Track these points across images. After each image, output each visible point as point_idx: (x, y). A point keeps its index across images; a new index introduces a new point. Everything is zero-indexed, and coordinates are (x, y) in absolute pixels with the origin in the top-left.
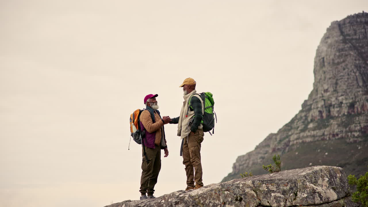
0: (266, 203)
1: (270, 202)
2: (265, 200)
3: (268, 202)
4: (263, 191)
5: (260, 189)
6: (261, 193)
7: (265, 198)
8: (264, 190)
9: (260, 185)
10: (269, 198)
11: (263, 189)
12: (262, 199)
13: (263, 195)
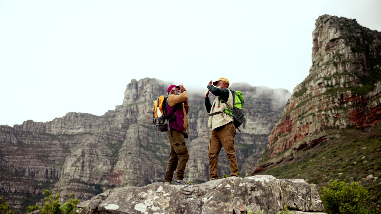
0: (292, 205)
1: (297, 204)
2: (291, 202)
3: (295, 204)
4: (288, 192)
5: (286, 189)
6: (286, 193)
7: (291, 200)
8: (291, 191)
9: (287, 185)
10: (296, 200)
11: (289, 190)
12: (287, 201)
13: (287, 196)
